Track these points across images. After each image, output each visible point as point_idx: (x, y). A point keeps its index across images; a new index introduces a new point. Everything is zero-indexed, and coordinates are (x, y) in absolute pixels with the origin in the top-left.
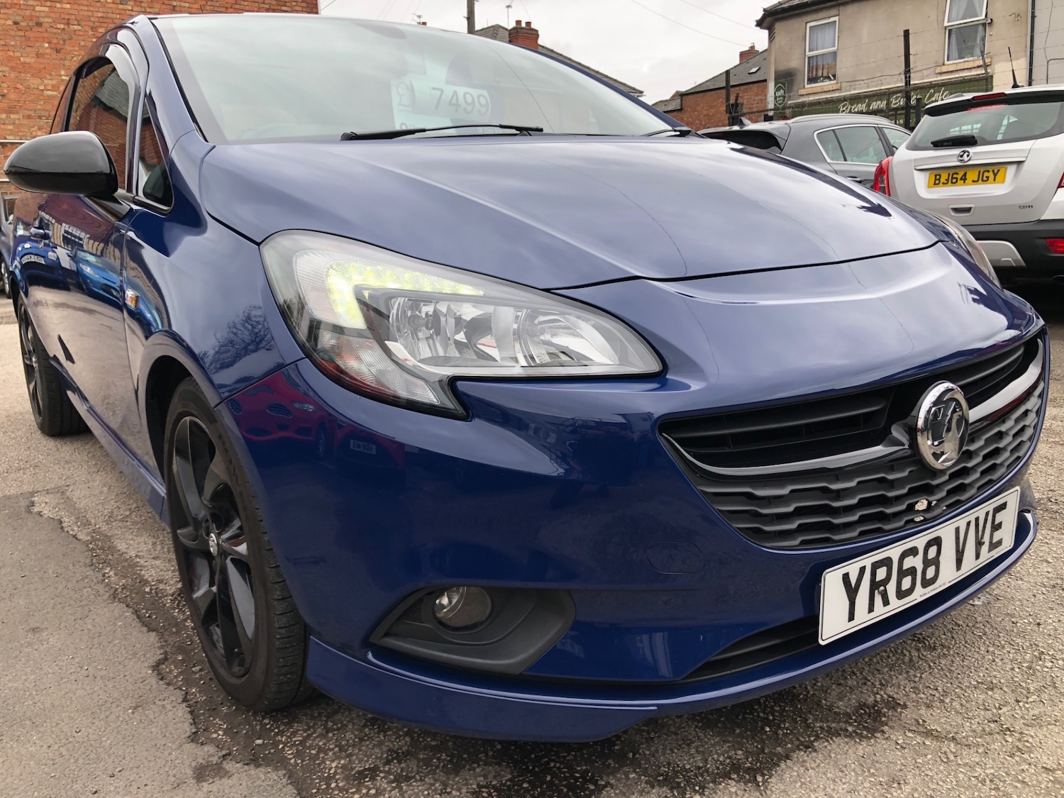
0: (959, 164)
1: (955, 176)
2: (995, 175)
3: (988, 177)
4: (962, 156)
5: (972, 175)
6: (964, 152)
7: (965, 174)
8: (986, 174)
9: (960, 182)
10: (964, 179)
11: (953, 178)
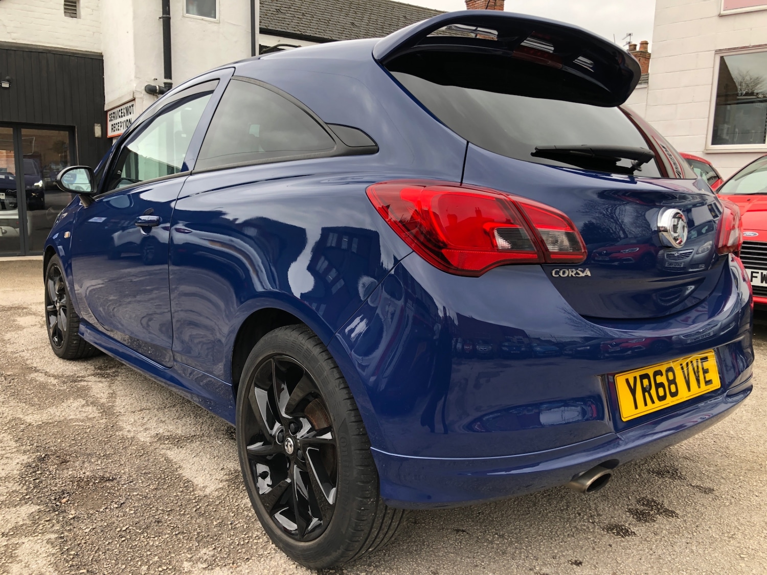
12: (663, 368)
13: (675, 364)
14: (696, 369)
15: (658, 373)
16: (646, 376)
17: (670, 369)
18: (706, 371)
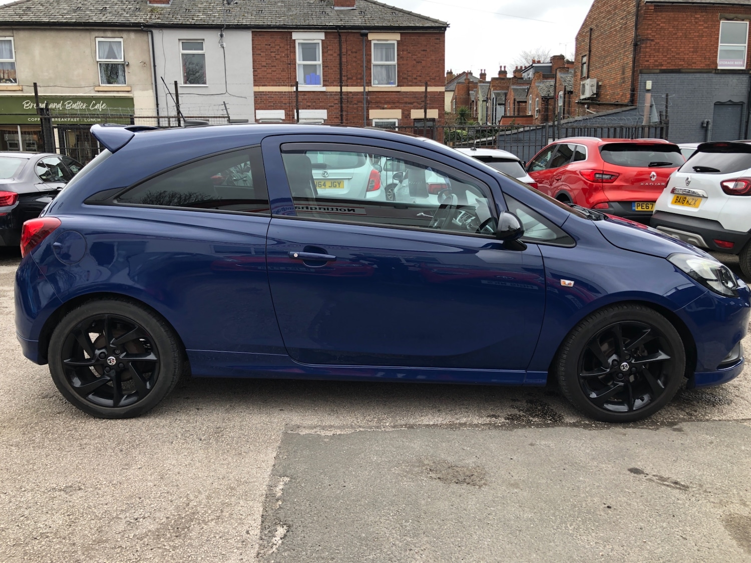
0: (323, 178)
1: (320, 183)
2: (339, 184)
3: (336, 185)
4: (324, 174)
5: (328, 184)
6: (325, 172)
7: (325, 183)
8: (335, 184)
9: (323, 187)
10: (324, 185)
11: (319, 185)
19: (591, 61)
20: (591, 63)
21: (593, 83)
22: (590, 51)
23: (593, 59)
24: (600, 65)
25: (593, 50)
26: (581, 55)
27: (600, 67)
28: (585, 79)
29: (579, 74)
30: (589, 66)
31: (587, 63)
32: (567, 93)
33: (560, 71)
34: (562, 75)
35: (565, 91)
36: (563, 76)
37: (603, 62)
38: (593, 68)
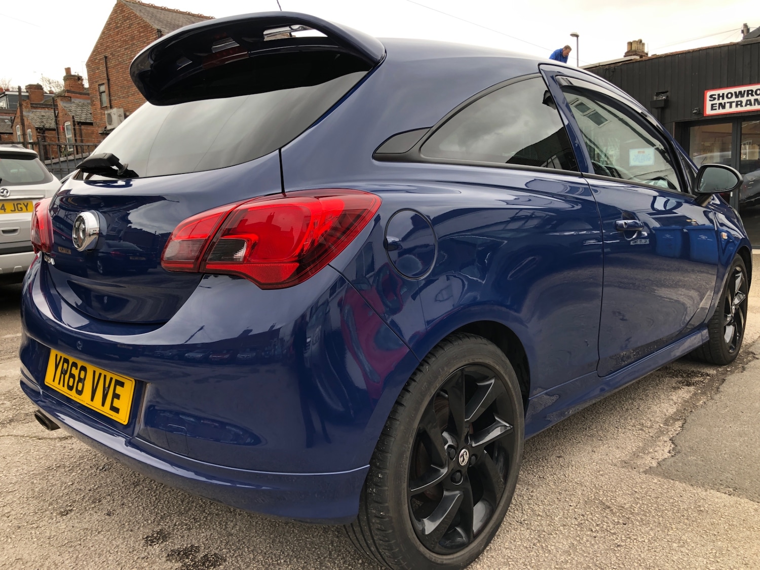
2: (26, 207)
3: (21, 208)
4: (3, 192)
7: (4, 206)
8: (19, 206)
10: (4, 209)
12: (80, 363)
13: (90, 369)
14: (107, 386)
15: (74, 364)
16: (66, 361)
17: (83, 369)
18: (116, 396)
19: (111, 90)
20: (111, 92)
21: (120, 113)
22: (109, 80)
23: (114, 88)
24: (124, 95)
25: (112, 79)
26: (98, 83)
27: (124, 97)
28: (107, 108)
29: (98, 103)
30: (110, 95)
31: (107, 91)
32: (76, 124)
33: (61, 100)
34: (65, 105)
35: (74, 121)
36: (67, 105)
37: (127, 92)
38: (116, 97)
